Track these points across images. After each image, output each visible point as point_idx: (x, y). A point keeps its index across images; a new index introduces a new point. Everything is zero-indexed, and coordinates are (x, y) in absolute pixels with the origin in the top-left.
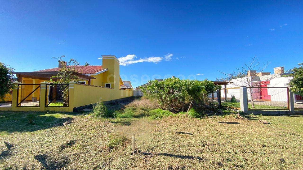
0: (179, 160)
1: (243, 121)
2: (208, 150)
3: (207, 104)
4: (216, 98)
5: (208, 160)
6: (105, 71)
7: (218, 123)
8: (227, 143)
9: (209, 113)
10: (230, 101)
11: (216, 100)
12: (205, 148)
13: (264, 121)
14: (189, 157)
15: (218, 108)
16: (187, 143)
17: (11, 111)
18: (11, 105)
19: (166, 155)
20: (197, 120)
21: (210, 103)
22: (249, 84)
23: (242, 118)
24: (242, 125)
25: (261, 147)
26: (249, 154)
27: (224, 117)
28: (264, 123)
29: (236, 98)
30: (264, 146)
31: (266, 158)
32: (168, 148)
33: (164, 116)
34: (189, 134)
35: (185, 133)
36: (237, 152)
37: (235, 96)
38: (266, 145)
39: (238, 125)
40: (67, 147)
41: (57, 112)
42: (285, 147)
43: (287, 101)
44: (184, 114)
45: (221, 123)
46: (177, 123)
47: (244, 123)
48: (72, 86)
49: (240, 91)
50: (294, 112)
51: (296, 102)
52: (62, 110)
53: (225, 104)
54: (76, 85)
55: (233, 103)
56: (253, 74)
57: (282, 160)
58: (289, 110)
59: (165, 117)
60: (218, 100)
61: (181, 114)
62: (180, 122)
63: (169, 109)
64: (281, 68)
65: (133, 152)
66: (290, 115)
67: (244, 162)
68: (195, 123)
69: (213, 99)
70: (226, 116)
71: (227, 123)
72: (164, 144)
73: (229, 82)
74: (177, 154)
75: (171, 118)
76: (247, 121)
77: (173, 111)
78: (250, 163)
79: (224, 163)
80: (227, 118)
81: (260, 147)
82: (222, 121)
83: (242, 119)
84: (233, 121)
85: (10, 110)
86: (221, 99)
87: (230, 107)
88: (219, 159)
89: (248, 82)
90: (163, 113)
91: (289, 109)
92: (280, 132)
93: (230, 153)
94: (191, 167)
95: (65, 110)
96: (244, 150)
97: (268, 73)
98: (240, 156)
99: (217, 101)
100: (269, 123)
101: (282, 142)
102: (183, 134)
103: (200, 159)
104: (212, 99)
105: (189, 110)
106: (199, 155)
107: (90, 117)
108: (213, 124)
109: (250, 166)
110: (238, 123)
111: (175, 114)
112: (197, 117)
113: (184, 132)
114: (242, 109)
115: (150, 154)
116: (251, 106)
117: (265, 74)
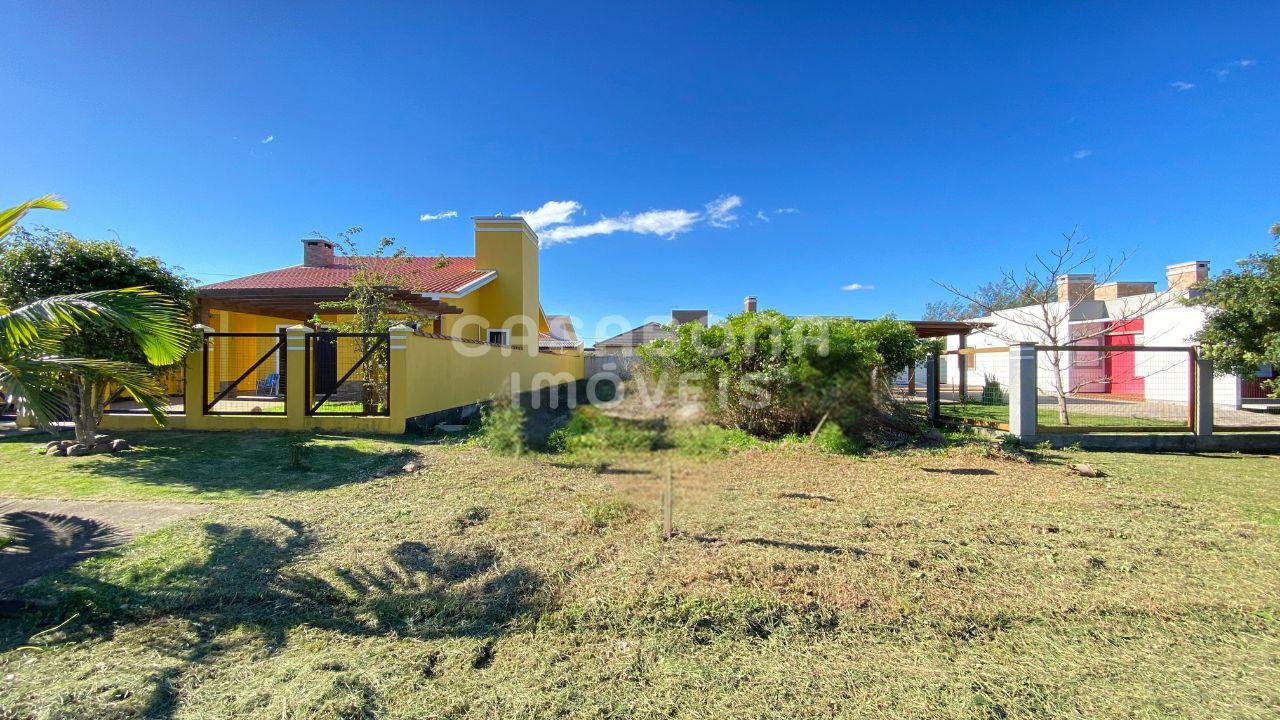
0: (802, 553)
1: (1009, 465)
2: (883, 535)
3: (887, 410)
4: (922, 388)
5: (881, 556)
6: (491, 280)
7: (921, 471)
8: (941, 521)
9: (891, 439)
10: (980, 399)
11: (921, 395)
12: (873, 531)
13: (1083, 467)
14: (828, 549)
15: (929, 423)
16: (818, 520)
17: (183, 431)
18: (180, 408)
19: (761, 542)
20: (849, 462)
21: (896, 406)
22: (1052, 333)
23: (1007, 455)
24: (1004, 477)
25: (1044, 531)
26: (1003, 547)
27: (942, 451)
28: (1083, 474)
29: (1001, 387)
30: (1053, 530)
31: (1048, 557)
32: (763, 529)
33: (732, 448)
34: (824, 498)
35: (809, 498)
36: (967, 541)
37: (999, 380)
38: (1061, 528)
39: (991, 477)
40: (471, 524)
41: (350, 435)
42: (1119, 534)
43: (1185, 397)
44: (800, 442)
45: (932, 470)
46: (779, 469)
47: (1011, 473)
48: (399, 342)
49: (1012, 363)
50: (1213, 442)
51: (1244, 406)
52: (365, 427)
53: (955, 410)
54: (411, 337)
55: (991, 409)
56: (1081, 291)
57: (1095, 560)
58: (1192, 434)
59: (737, 452)
60: (928, 395)
61: (789, 441)
62: (790, 467)
63: (744, 427)
64: (1194, 268)
65: (669, 535)
66: (1194, 452)
67: (982, 561)
68: (841, 470)
69: (912, 392)
70: (952, 450)
71: (954, 472)
72: (751, 518)
73: (974, 325)
74: (793, 541)
75: (756, 455)
76: (1022, 466)
77: (760, 432)
78: (998, 564)
79: (925, 563)
80: (955, 457)
81: (1040, 533)
82: (935, 466)
83: (1008, 458)
84: (973, 466)
85: (178, 426)
86: (942, 390)
87: (972, 422)
88: (912, 554)
89: (1049, 327)
90: (727, 439)
91: (1192, 429)
92: (1119, 498)
93: (945, 542)
94: (834, 568)
95: (377, 427)
96: (988, 536)
97: (1145, 284)
98: (974, 549)
99: (925, 399)
100: (1100, 475)
101: (1116, 522)
102: (803, 500)
103: (858, 552)
104: (906, 391)
105: (819, 432)
106: (857, 545)
107: (478, 449)
108: (902, 475)
109: (999, 571)
110: (992, 473)
111: (770, 444)
112: (850, 452)
113: (807, 493)
114: (1015, 428)
115: (714, 540)
116: (1052, 416)
117: (1130, 288)
